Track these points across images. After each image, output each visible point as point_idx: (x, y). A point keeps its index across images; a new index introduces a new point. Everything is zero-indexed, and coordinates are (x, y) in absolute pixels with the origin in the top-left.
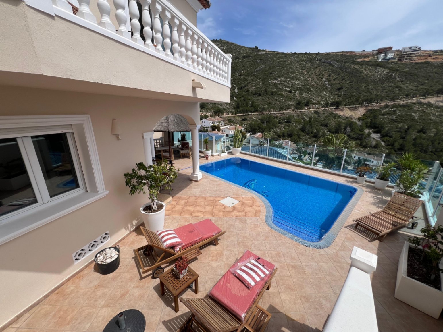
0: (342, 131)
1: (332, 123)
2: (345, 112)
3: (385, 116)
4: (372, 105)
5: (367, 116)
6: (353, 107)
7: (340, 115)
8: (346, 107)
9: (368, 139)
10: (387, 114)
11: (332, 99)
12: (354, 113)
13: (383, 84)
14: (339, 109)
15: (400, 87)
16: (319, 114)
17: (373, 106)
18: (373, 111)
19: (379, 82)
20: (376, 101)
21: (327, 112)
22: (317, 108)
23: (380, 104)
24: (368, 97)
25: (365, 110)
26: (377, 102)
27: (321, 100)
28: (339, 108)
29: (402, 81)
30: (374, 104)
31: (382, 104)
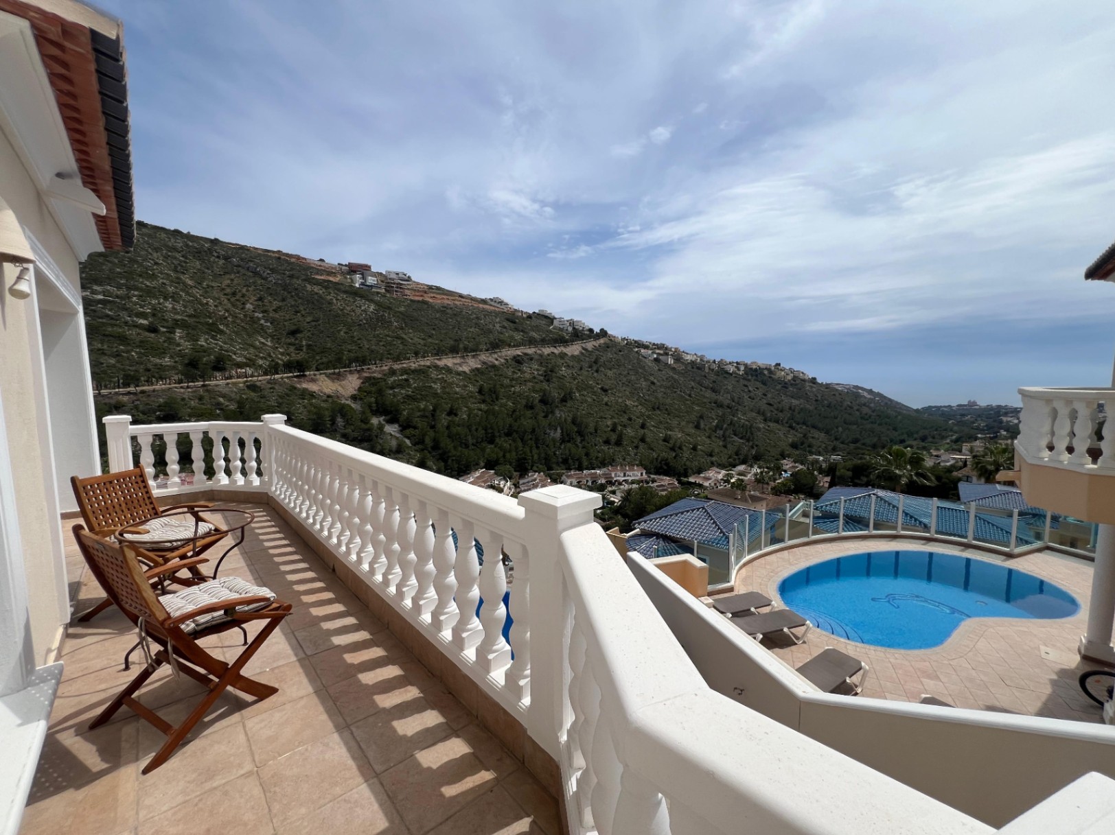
0: (328, 426)
1: (299, 411)
2: (320, 384)
3: (396, 390)
4: (368, 369)
5: (366, 392)
6: (334, 373)
7: (313, 390)
8: (321, 374)
9: (381, 436)
10: (398, 385)
11: (282, 354)
12: (340, 385)
13: (375, 331)
14: (306, 378)
15: (403, 338)
16: (261, 390)
17: (370, 371)
18: (373, 381)
19: (366, 326)
20: (374, 362)
21: (281, 385)
22: (252, 376)
23: (380, 366)
24: (356, 352)
25: (358, 378)
26: (375, 364)
27: (256, 356)
28: (306, 375)
29: (402, 328)
30: (371, 366)
31: (385, 368)
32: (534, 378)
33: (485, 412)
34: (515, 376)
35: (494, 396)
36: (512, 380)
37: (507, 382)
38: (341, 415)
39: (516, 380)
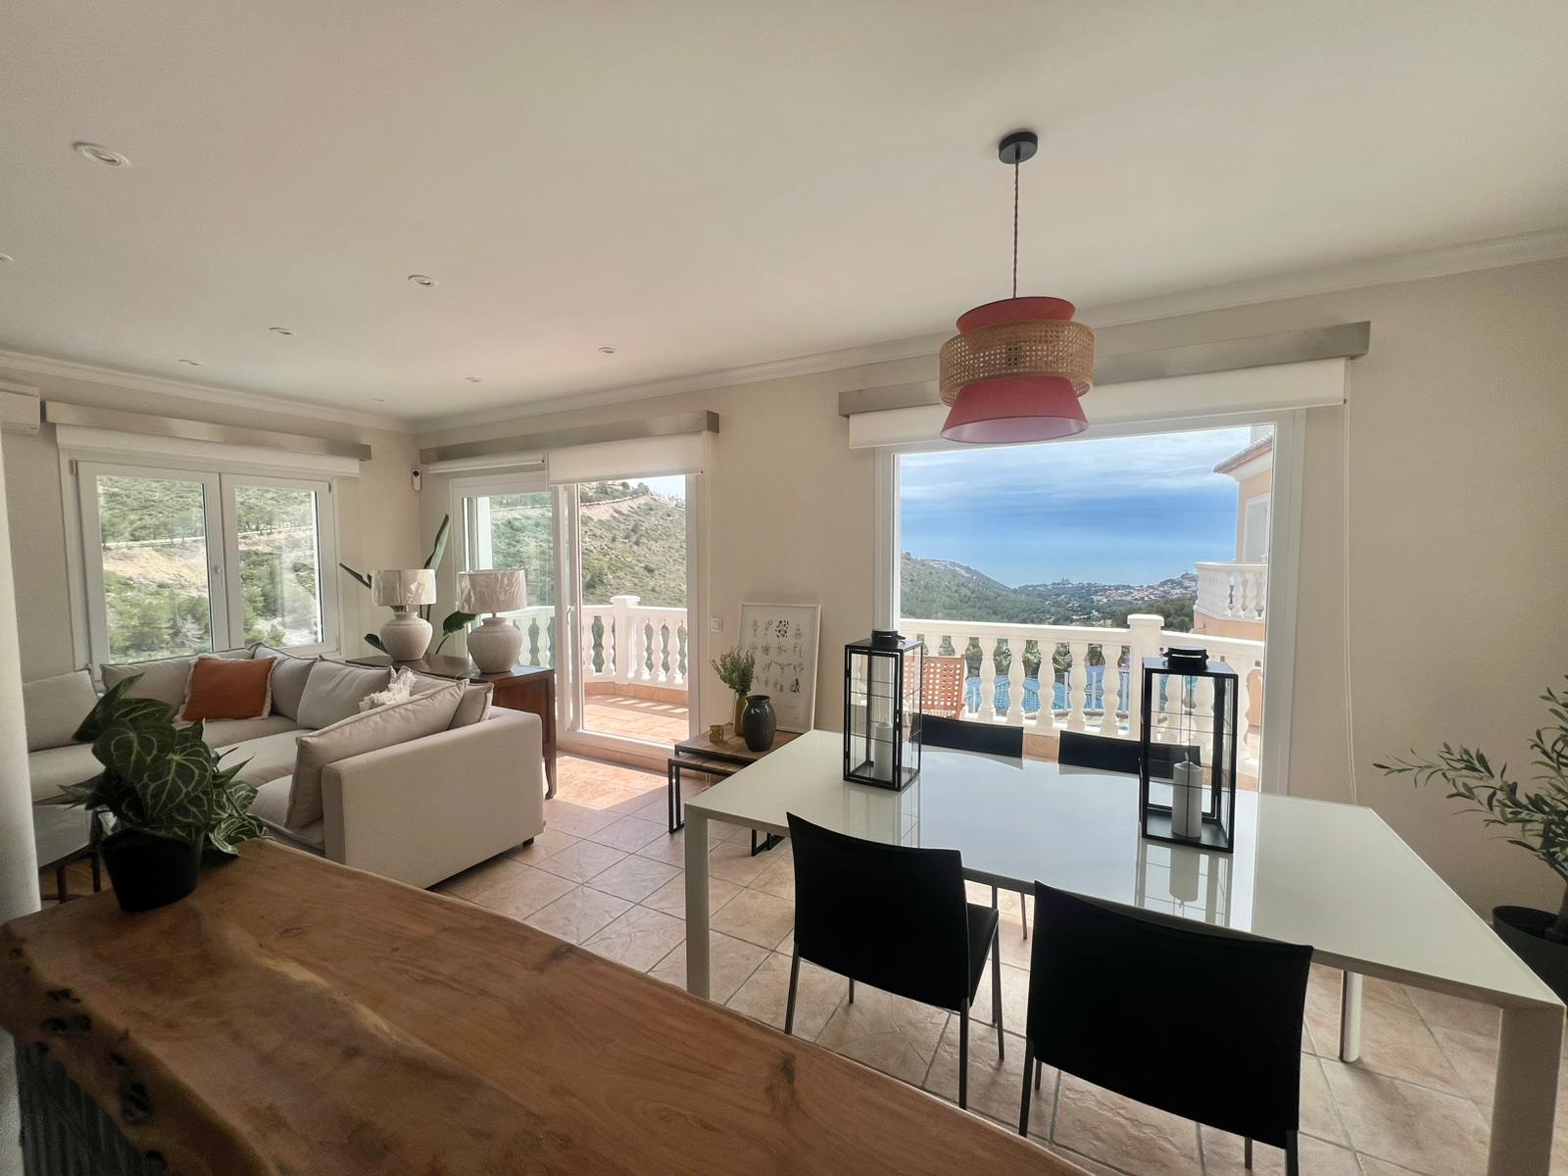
0: (166, 637)
2: (143, 563)
3: (301, 574)
4: (244, 537)
7: (128, 576)
8: (143, 546)
12: (186, 566)
14: (113, 554)
17: (247, 541)
20: (254, 527)
23: (269, 534)
26: (257, 529)
28: (109, 549)
31: (276, 536)
38: (194, 617)
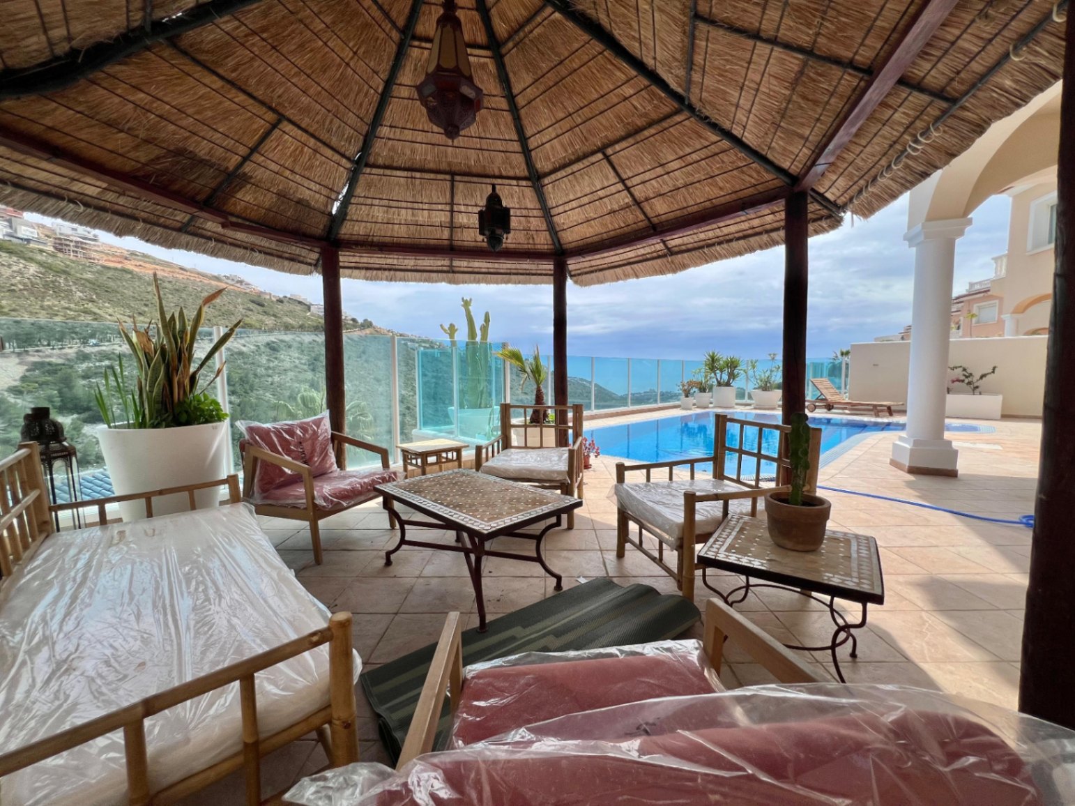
3: (92, 381)
4: (37, 351)
5: (37, 382)
9: (79, 440)
10: (96, 373)
13: (42, 301)
15: (95, 314)
17: (40, 354)
18: (48, 367)
19: (25, 292)
20: (45, 343)
23: (60, 349)
24: (8, 328)
25: (20, 363)
26: (49, 345)
29: (92, 301)
30: (41, 348)
31: (67, 351)
32: (296, 367)
33: (239, 405)
34: (271, 365)
35: (247, 387)
36: (268, 368)
37: (261, 371)
39: (274, 369)
